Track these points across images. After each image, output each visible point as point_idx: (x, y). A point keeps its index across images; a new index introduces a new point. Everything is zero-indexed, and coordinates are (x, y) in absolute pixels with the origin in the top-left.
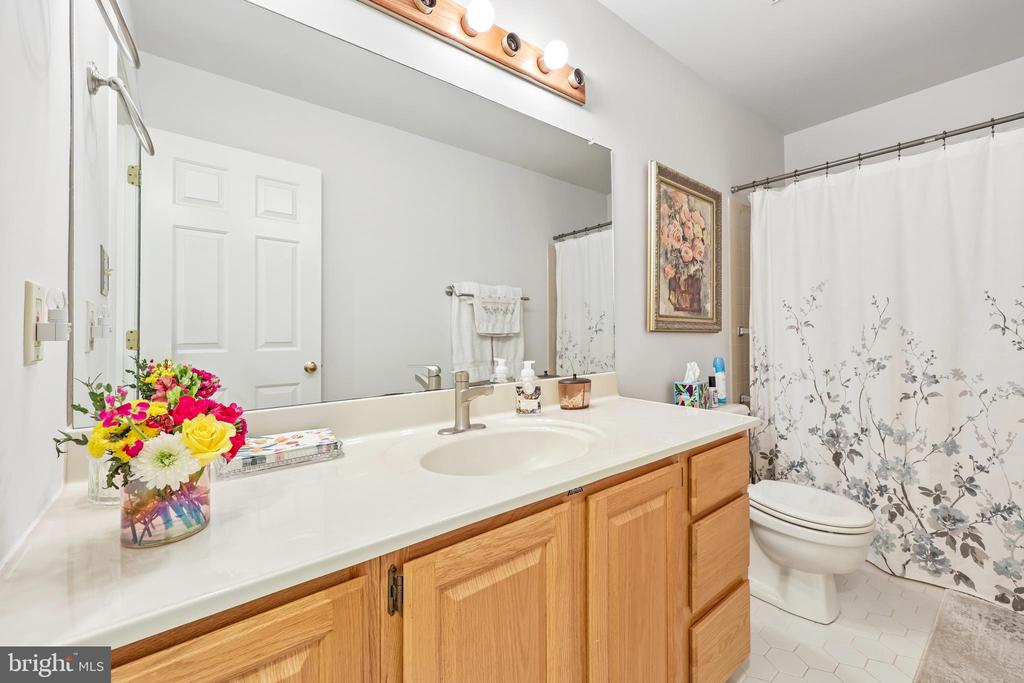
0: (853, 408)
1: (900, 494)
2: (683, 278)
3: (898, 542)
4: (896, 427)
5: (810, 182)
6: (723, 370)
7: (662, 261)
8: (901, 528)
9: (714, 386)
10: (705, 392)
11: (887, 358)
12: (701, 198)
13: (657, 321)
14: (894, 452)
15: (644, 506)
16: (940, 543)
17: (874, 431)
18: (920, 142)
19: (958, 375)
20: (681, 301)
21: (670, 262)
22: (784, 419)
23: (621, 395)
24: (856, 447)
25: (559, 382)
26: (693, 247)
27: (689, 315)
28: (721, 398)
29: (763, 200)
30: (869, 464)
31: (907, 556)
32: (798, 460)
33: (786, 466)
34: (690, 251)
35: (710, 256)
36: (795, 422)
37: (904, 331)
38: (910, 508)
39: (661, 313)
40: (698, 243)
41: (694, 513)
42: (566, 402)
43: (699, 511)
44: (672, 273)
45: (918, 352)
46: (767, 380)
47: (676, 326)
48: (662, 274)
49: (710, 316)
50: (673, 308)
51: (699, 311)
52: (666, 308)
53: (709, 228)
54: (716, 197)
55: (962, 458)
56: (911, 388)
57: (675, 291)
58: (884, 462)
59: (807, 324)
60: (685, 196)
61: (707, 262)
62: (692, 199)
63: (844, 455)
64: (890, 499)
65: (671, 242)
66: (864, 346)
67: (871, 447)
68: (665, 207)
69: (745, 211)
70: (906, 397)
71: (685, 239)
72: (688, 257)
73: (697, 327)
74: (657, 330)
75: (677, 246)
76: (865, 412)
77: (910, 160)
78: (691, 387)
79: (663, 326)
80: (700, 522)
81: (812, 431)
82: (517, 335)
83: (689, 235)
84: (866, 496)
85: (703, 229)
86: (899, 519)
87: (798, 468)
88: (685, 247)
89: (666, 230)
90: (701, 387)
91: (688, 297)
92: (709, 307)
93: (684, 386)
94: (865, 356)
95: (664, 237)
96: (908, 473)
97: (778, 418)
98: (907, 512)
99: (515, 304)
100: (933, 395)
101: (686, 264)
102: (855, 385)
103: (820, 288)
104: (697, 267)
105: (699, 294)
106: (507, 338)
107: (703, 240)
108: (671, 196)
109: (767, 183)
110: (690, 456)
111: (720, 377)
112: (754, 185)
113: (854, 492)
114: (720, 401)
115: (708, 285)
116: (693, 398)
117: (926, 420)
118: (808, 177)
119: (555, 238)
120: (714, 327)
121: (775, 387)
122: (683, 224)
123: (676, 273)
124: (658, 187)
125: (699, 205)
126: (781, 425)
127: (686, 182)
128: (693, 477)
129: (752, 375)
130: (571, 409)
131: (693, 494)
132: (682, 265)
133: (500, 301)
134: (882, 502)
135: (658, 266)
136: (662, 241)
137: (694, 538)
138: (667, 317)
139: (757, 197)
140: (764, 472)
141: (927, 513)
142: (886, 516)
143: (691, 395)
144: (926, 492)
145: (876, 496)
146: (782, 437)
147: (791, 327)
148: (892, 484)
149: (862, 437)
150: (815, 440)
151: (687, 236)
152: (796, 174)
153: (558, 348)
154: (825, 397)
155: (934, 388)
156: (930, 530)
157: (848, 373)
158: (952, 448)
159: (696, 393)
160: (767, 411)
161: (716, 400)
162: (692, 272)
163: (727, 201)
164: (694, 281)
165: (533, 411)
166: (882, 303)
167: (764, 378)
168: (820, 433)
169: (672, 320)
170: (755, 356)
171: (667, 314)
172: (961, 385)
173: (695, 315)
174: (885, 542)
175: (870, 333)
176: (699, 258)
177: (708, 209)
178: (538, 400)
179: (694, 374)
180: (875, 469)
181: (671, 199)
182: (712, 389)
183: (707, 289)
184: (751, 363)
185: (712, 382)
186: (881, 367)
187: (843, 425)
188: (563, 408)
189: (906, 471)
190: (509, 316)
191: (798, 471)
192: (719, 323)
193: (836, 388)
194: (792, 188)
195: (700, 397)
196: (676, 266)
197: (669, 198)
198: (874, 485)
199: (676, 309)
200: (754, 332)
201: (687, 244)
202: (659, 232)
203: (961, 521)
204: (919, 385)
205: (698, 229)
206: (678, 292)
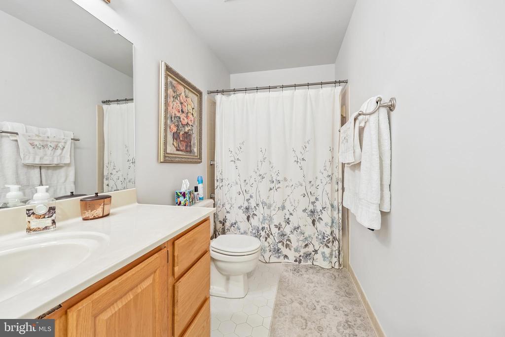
0: (254, 195)
1: (269, 229)
2: (182, 133)
3: (268, 249)
4: (268, 202)
5: (240, 95)
6: (202, 182)
7: (168, 121)
8: (269, 243)
9: (197, 191)
10: (192, 195)
11: (265, 174)
12: (192, 92)
13: (165, 157)
14: (267, 212)
15: (134, 291)
16: (280, 245)
17: (261, 205)
18: (275, 87)
19: (285, 180)
20: (180, 146)
21: (174, 123)
22: (229, 204)
23: (139, 202)
24: (255, 212)
25: (81, 200)
26: (187, 117)
27: (184, 154)
28: (201, 197)
29: (221, 100)
30: (259, 219)
31: (271, 253)
32: (234, 221)
33: (229, 225)
34: (185, 119)
35: (196, 123)
36: (233, 204)
37: (270, 163)
38: (272, 234)
39: (167, 152)
40: (190, 115)
41: (176, 277)
42: (89, 214)
43: (179, 274)
44: (175, 129)
45: (274, 171)
46: (222, 186)
47: (177, 159)
48: (168, 129)
49: (196, 154)
50: (175, 149)
51: (190, 152)
52: (171, 149)
53: (196, 108)
54: (199, 93)
55: (286, 211)
56: (272, 185)
57: (176, 140)
58: (264, 217)
59: (238, 159)
60: (183, 88)
61: (195, 126)
62: (187, 91)
63: (251, 216)
64: (266, 232)
65: (174, 112)
66: (258, 169)
67: (260, 211)
68: (170, 91)
69: (213, 104)
70: (271, 189)
71: (183, 112)
72: (185, 121)
73: (189, 160)
74: (165, 162)
75: (178, 115)
76: (258, 196)
77: (273, 94)
78: (184, 193)
79: (168, 159)
80: (180, 280)
81: (240, 208)
82: (68, 165)
83: (185, 109)
84: (258, 232)
85: (193, 109)
86: (268, 239)
87: (234, 226)
88: (183, 116)
89: (171, 105)
90: (190, 193)
91: (184, 144)
92: (195, 150)
93: (181, 193)
94: (258, 174)
95: (170, 108)
96: (271, 220)
97: (226, 203)
98: (271, 236)
99: (65, 143)
100: (279, 188)
101: (184, 126)
102: (255, 186)
103: (243, 143)
104: (189, 128)
105: (190, 142)
106: (57, 167)
107: (193, 114)
108: (175, 85)
109: (223, 92)
110: (173, 241)
111: (200, 186)
112: (217, 92)
113: (254, 232)
114: (200, 199)
115: (195, 139)
116: (185, 199)
117: (276, 198)
118: (239, 93)
119: (104, 102)
120: (198, 161)
121: (225, 189)
122: (181, 103)
123: (177, 130)
124: (166, 79)
125: (191, 95)
126: (227, 207)
127: (183, 80)
128: (176, 254)
129: (216, 184)
130: (91, 219)
131: (176, 264)
132: (181, 125)
133: (49, 140)
134: (263, 234)
135: (166, 124)
136: (169, 110)
137: (176, 292)
138: (171, 154)
139: (219, 97)
140: (221, 230)
141: (276, 235)
142: (264, 239)
143: (184, 198)
144: (276, 226)
145: (261, 232)
146: (228, 212)
147: (232, 161)
148: (266, 226)
149: (257, 208)
150: (241, 211)
151: (184, 110)
152: (234, 90)
153: (105, 173)
154: (244, 192)
155: (279, 185)
156: (277, 241)
157: (252, 181)
158: (283, 208)
159: (187, 197)
160: (222, 201)
161: (198, 199)
162: (186, 130)
163: (205, 97)
164: (187, 135)
165: (46, 228)
166: (264, 151)
167: (221, 185)
168: (242, 208)
169: (174, 156)
170: (217, 175)
171: (172, 152)
172: (286, 183)
173: (188, 154)
174: (264, 250)
175: (260, 164)
176: (190, 124)
177: (196, 99)
178: (53, 218)
179: (186, 186)
180: (261, 220)
181: (174, 87)
182: (196, 193)
183: (195, 140)
184: (216, 178)
185: (196, 189)
186: (263, 178)
187: (250, 203)
188: (85, 219)
189: (271, 219)
190: (59, 151)
191: (234, 227)
192: (200, 158)
193: (248, 188)
194: (233, 97)
195: (189, 198)
196: (178, 126)
197: (173, 87)
198: (260, 228)
199: (177, 150)
200: (217, 163)
201: (184, 115)
202: (167, 104)
203: (286, 235)
204: (275, 184)
205: (190, 108)
206: (178, 140)
